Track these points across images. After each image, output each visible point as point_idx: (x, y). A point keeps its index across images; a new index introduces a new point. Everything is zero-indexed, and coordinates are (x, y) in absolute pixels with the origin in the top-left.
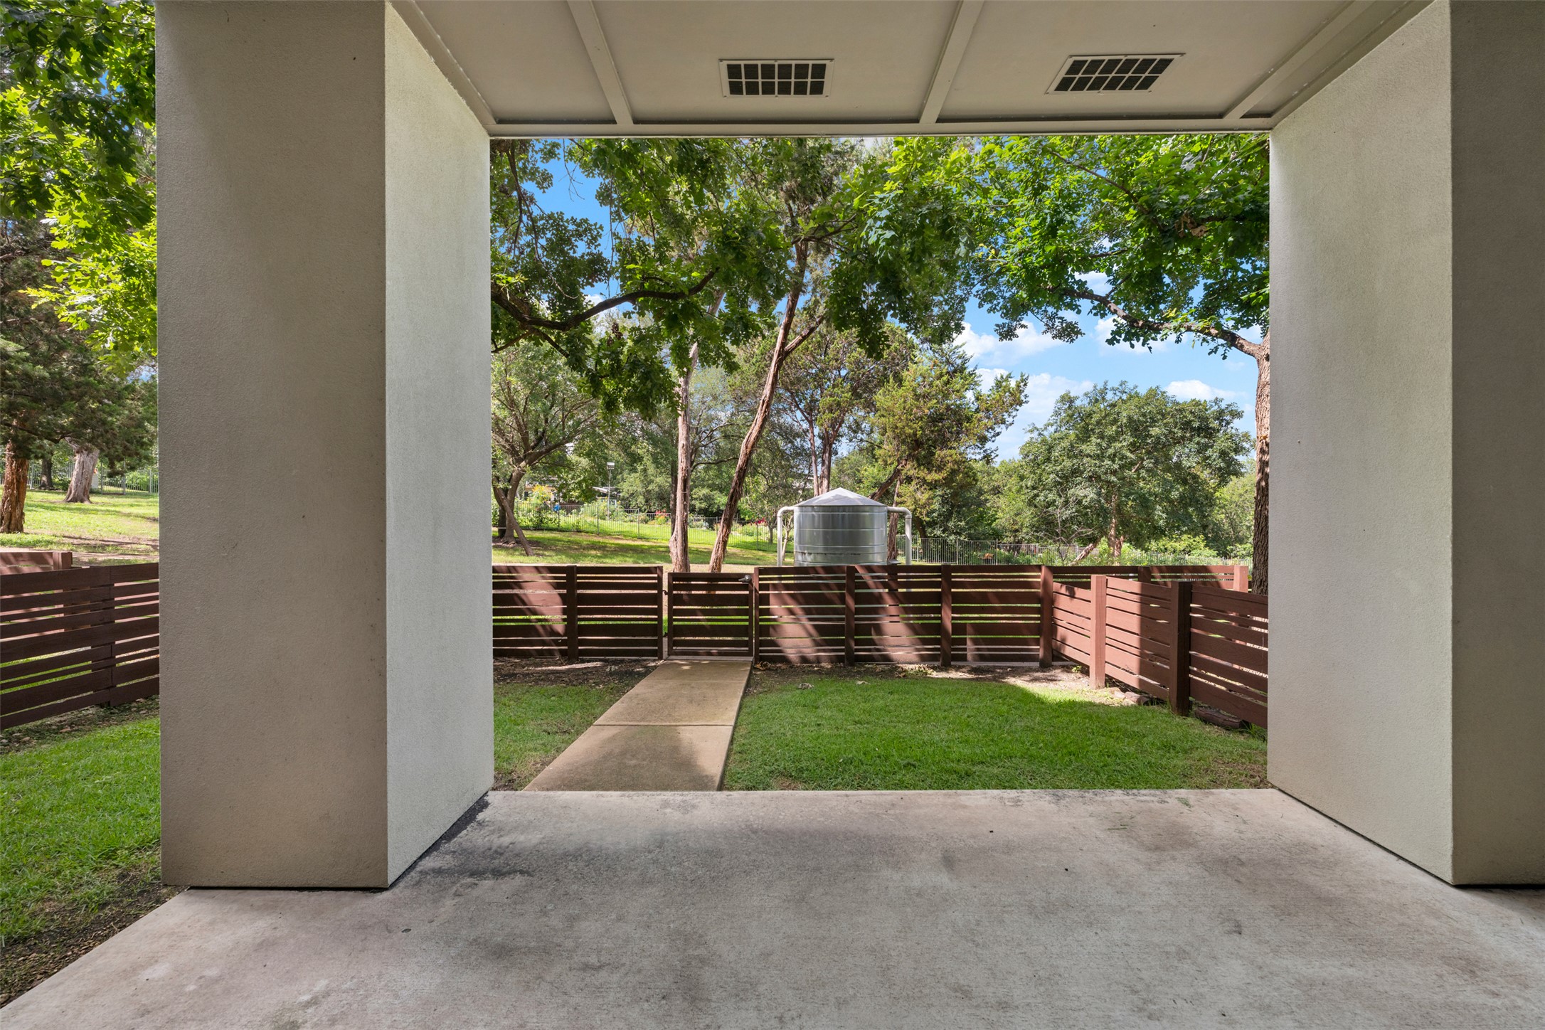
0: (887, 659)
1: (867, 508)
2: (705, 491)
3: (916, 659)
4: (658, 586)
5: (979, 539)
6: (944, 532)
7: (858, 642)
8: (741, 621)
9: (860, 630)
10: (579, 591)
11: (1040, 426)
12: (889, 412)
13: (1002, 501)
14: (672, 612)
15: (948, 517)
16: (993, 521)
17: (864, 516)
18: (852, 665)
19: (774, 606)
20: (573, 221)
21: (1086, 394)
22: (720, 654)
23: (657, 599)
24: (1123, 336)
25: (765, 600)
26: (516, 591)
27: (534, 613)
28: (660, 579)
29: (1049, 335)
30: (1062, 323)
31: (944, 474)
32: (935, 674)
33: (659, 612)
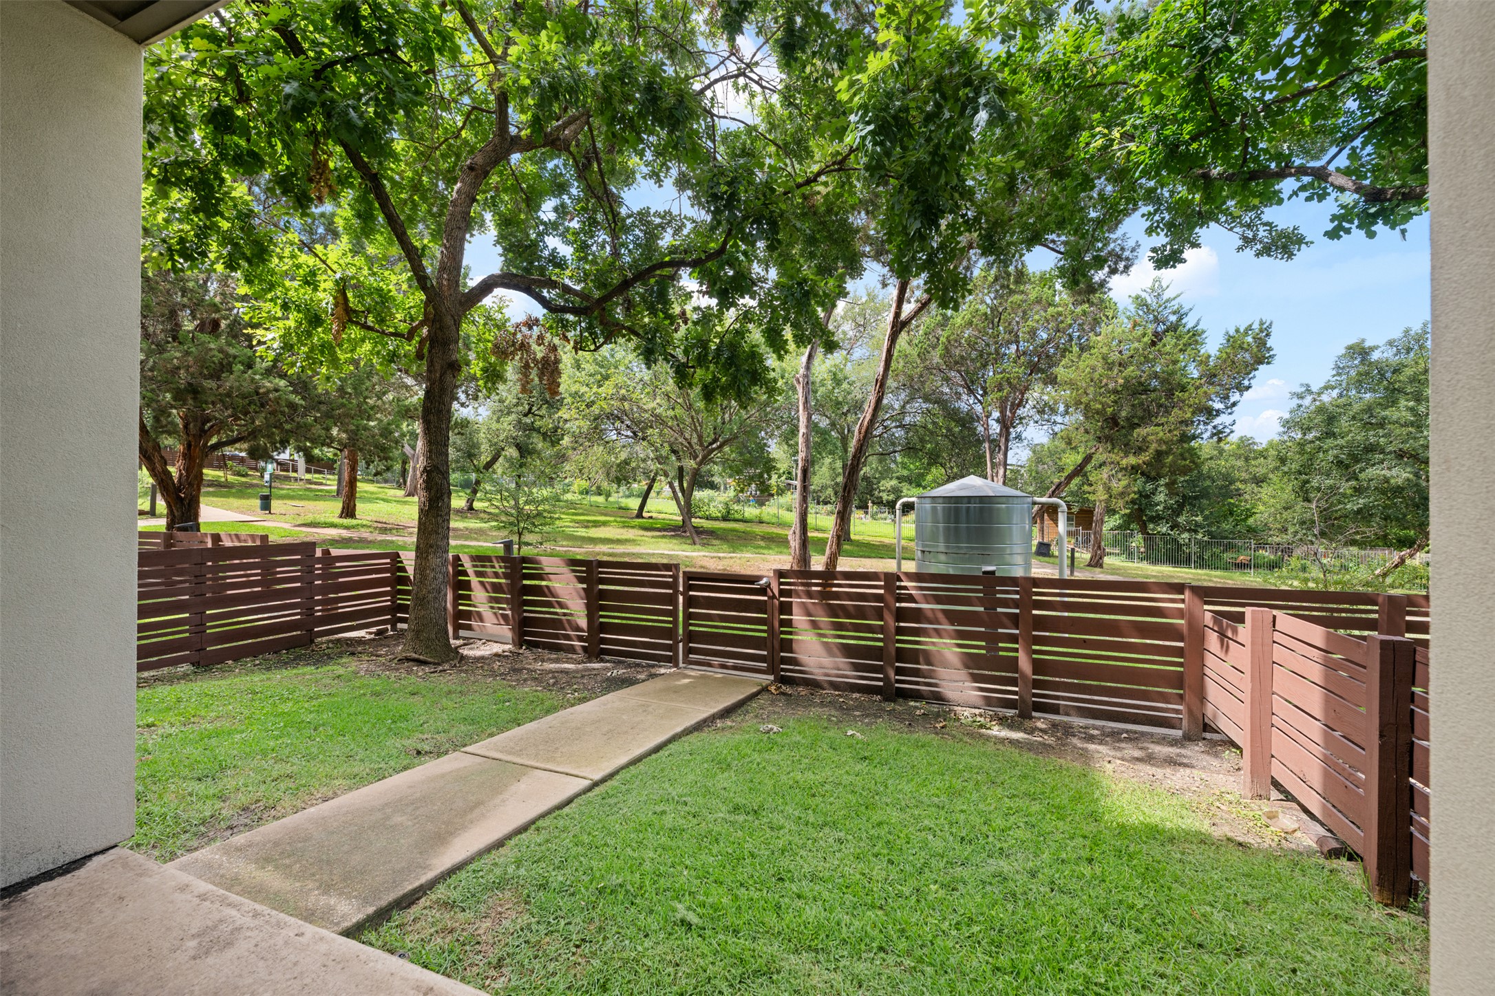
0: (939, 698)
1: (1004, 500)
2: (894, 482)
3: (980, 702)
4: (673, 586)
5: (1226, 538)
6: (1172, 528)
7: (899, 671)
8: (760, 631)
9: (901, 655)
10: (601, 587)
11: (1315, 389)
12: (1071, 384)
13: (1265, 491)
14: (689, 616)
15: (1177, 512)
16: (1248, 517)
17: (998, 509)
18: (887, 699)
19: (798, 618)
20: (657, 214)
21: (1391, 343)
22: (735, 668)
23: (671, 599)
24: (1356, 222)
25: (786, 608)
26: (544, 583)
27: (561, 605)
28: (675, 577)
29: (1249, 253)
30: (1270, 231)
31: (1145, 457)
32: (997, 731)
33: (674, 613)
